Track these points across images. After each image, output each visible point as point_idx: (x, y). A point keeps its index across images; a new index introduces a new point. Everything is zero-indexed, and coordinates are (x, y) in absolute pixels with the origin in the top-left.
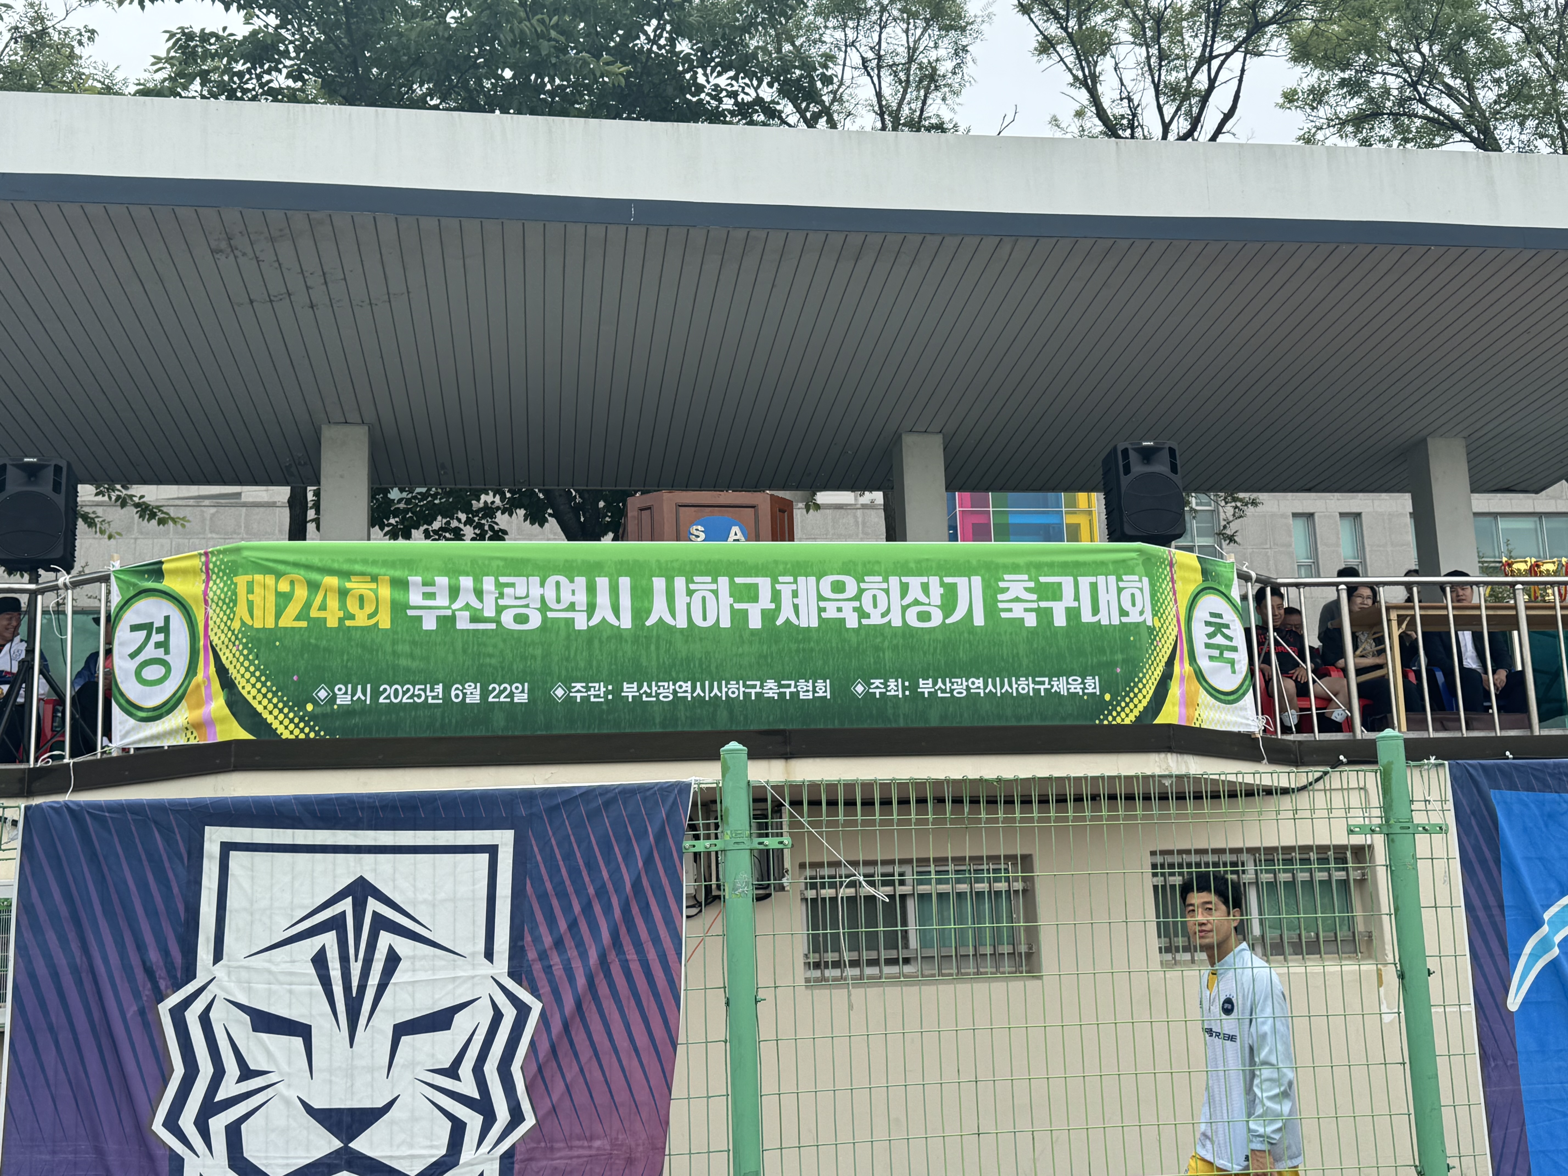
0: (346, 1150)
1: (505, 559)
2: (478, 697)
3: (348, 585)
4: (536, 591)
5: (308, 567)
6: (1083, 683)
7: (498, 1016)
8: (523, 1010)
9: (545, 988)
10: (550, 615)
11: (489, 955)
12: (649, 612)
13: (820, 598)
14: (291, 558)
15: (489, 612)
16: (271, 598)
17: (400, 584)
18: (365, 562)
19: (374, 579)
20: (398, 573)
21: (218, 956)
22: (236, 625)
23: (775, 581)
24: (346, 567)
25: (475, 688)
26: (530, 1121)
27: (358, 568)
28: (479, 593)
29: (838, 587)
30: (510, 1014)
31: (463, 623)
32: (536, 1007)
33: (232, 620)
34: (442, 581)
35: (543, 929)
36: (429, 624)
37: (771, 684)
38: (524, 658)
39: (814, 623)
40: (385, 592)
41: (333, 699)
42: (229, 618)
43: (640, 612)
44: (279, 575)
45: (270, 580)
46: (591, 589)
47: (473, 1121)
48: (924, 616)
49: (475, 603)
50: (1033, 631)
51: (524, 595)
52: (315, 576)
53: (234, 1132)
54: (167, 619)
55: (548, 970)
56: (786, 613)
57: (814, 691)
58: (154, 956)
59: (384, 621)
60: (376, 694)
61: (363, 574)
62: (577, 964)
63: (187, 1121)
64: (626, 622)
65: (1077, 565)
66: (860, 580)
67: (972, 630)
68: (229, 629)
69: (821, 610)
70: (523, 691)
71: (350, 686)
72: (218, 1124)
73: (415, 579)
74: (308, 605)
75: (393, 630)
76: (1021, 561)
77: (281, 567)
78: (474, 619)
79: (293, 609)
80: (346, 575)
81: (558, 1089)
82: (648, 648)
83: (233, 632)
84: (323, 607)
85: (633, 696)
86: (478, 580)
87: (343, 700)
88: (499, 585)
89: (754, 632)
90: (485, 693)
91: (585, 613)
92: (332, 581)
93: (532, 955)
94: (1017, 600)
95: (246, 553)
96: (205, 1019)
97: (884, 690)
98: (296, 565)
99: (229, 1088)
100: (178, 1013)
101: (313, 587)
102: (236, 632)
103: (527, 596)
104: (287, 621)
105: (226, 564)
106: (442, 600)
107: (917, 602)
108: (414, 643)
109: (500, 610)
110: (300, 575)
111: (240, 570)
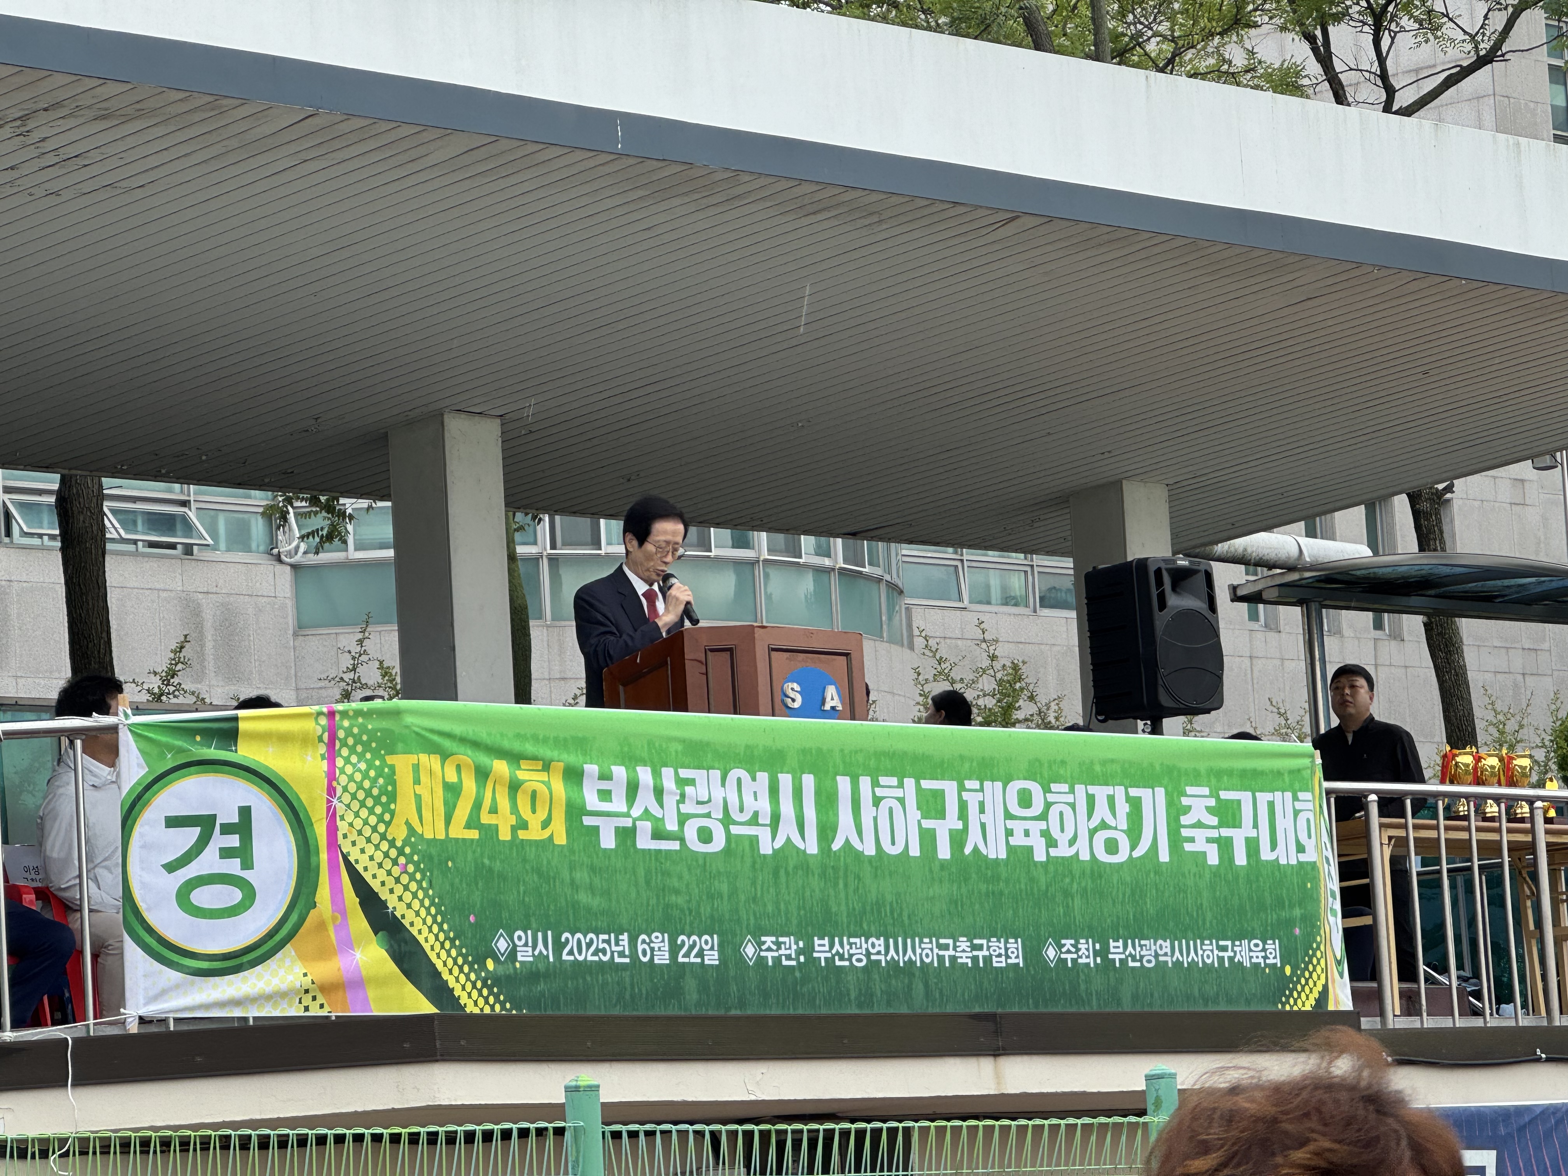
1: (683, 741)
2: (667, 956)
3: (521, 775)
4: (718, 794)
5: (476, 745)
6: (1264, 950)
10: (735, 830)
12: (835, 830)
13: (1009, 816)
14: (458, 729)
15: (672, 826)
16: (439, 792)
17: (574, 775)
18: (535, 739)
19: (546, 767)
20: (572, 759)
22: (399, 833)
23: (962, 788)
24: (517, 746)
25: (663, 941)
27: (529, 748)
28: (659, 793)
29: (1025, 800)
31: (645, 842)
33: (388, 824)
34: (620, 772)
36: (608, 841)
37: (963, 944)
38: (711, 897)
39: (1003, 855)
40: (559, 787)
41: (513, 954)
42: (381, 819)
43: (826, 832)
44: (445, 756)
45: (435, 762)
46: (774, 791)
48: (1112, 847)
49: (656, 811)
50: (1216, 872)
51: (706, 799)
52: (483, 759)
54: (245, 812)
56: (974, 838)
57: (1007, 957)
59: (560, 834)
60: (559, 946)
61: (535, 758)
64: (812, 847)
65: (1256, 774)
66: (1047, 790)
67: (1158, 868)
68: (383, 837)
69: (1009, 833)
70: (712, 949)
71: (529, 932)
73: (591, 769)
74: (477, 806)
75: (570, 848)
76: (1202, 767)
77: (447, 743)
78: (658, 835)
79: (462, 812)
80: (515, 758)
82: (836, 884)
83: (392, 843)
84: (494, 810)
85: (826, 958)
86: (656, 774)
87: (525, 956)
88: (682, 782)
89: (943, 865)
90: (674, 949)
91: (769, 828)
92: (501, 767)
94: (1199, 825)
95: (409, 720)
97: (1075, 956)
98: (463, 740)
101: (482, 774)
102: (399, 844)
103: (709, 801)
104: (458, 831)
105: (372, 734)
106: (618, 804)
107: (1104, 826)
108: (593, 869)
109: (683, 819)
110: (467, 756)
111: (400, 746)
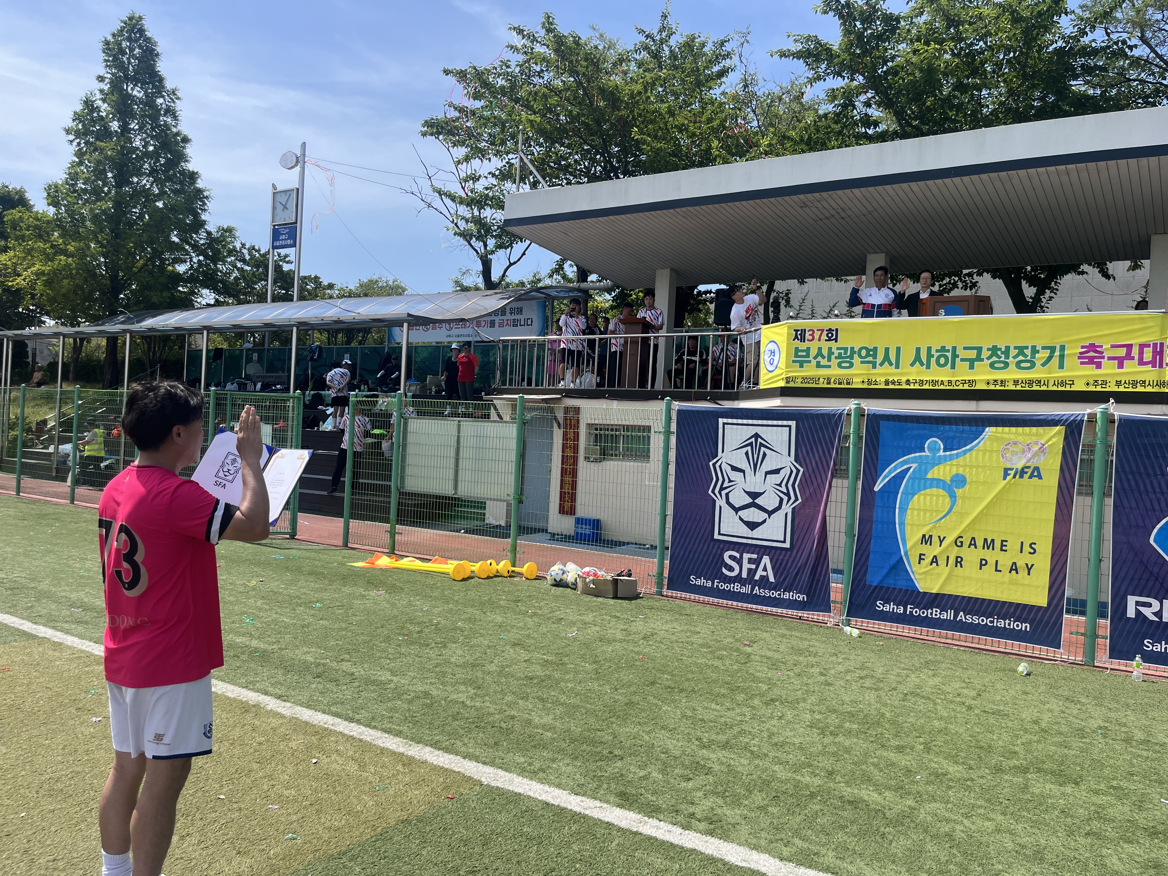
0: (753, 502)
7: (792, 472)
8: (798, 471)
9: (804, 466)
11: (789, 455)
21: (723, 452)
26: (800, 500)
30: (795, 471)
32: (802, 470)
35: (804, 449)
47: (785, 498)
53: (727, 495)
55: (805, 460)
58: (709, 450)
62: (812, 459)
63: (717, 491)
72: (724, 493)
81: (808, 493)
93: (800, 456)
96: (720, 466)
99: (726, 484)
100: (714, 465)
